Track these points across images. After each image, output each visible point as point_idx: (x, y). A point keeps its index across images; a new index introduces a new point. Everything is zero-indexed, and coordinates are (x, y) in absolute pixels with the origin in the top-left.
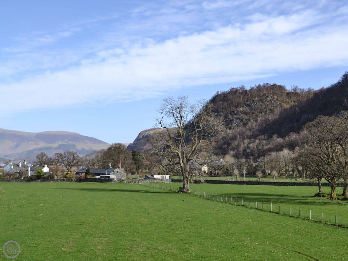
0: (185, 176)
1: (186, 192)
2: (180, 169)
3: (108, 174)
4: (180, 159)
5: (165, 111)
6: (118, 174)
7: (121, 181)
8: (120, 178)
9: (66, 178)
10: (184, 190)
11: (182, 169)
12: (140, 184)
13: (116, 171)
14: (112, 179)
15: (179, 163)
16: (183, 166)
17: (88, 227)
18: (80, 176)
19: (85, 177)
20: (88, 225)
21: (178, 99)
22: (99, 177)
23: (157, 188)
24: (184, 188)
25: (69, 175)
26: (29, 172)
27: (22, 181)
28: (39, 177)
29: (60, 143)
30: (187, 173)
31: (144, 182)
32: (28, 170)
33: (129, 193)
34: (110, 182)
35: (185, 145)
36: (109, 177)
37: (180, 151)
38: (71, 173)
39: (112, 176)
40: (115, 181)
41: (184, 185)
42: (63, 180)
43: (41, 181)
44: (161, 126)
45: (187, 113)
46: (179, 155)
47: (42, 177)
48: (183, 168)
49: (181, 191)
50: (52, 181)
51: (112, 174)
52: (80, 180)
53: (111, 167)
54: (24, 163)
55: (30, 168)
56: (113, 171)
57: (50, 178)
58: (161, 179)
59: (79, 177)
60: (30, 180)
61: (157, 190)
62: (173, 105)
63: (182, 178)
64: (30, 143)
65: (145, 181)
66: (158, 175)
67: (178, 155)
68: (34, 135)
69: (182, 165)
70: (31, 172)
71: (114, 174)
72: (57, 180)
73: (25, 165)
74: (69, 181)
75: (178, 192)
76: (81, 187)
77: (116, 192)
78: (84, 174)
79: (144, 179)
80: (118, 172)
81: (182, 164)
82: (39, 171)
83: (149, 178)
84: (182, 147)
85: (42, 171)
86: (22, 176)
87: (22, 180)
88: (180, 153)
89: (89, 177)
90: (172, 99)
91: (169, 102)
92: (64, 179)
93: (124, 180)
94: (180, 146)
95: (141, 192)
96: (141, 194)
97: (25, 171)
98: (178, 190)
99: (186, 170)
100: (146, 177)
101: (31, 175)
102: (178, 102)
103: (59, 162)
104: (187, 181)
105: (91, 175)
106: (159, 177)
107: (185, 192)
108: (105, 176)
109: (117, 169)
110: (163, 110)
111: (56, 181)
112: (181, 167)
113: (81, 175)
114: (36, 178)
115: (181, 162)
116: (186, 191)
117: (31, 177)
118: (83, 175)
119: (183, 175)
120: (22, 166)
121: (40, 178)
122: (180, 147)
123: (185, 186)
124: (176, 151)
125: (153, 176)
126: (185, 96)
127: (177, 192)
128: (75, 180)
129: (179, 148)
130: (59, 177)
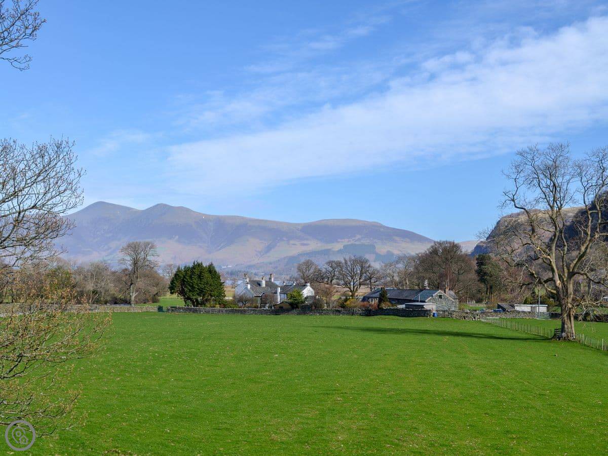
0: (564, 306)
1: (566, 339)
2: (555, 292)
3: (421, 301)
4: (553, 271)
5: (522, 174)
6: (441, 301)
7: (446, 315)
8: (446, 308)
9: (343, 308)
10: (564, 334)
11: (558, 292)
12: (483, 322)
13: (437, 295)
14: (427, 311)
15: (552, 280)
16: (560, 286)
17: (339, 399)
18: (370, 305)
19: (378, 306)
20: (342, 395)
21: (548, 151)
22: (402, 306)
23: (513, 330)
24: (563, 330)
25: (348, 302)
26: (279, 296)
27: (266, 312)
28: (295, 306)
29: (346, 242)
30: (570, 300)
31: (494, 318)
32: (276, 293)
33: (452, 338)
34: (424, 316)
35: (566, 244)
36: (422, 307)
37: (554, 255)
38: (353, 298)
39: (429, 306)
40: (433, 316)
41: (563, 324)
42: (339, 312)
43: (299, 314)
44: (515, 205)
45: (567, 177)
46: (552, 263)
47: (300, 305)
48: (561, 290)
49: (559, 336)
50: (319, 313)
51: (429, 301)
52: (368, 313)
53: (427, 288)
54: (270, 279)
55: (279, 288)
56: (432, 296)
57: (313, 308)
58: (529, 312)
59: (368, 306)
60: (279, 310)
61: (511, 334)
62: (538, 163)
63: (559, 311)
64: (292, 242)
65: (496, 316)
66: (524, 304)
67: (550, 265)
68: (300, 228)
69: (558, 285)
70: (283, 295)
71: (434, 301)
72: (327, 312)
73: (272, 283)
74: (348, 314)
75: (551, 339)
76: (365, 326)
77: (426, 336)
78: (377, 301)
79: (495, 311)
80: (440, 297)
81: (558, 282)
82: (295, 294)
83: (504, 310)
84: (557, 246)
85: (300, 295)
86: (266, 303)
87: (265, 310)
88: (554, 260)
89: (384, 306)
90: (536, 152)
91: (530, 157)
92: (340, 309)
93: (451, 314)
94: (555, 244)
95: (476, 337)
96: (475, 340)
97: (271, 294)
98: (553, 334)
99: (567, 294)
100: (498, 308)
101: (281, 301)
102: (548, 157)
103: (335, 277)
104: (569, 316)
105: (389, 302)
106: (527, 308)
107: (565, 337)
108: (415, 305)
109: (440, 292)
110: (519, 173)
111: (325, 314)
112: (556, 288)
113: (371, 303)
114: (290, 307)
115: (557, 278)
116: (568, 337)
117: (281, 305)
118: (374, 302)
119: (560, 305)
120: (266, 285)
121: (297, 307)
122: (554, 248)
123: (566, 326)
124: (545, 256)
125: (513, 306)
126: (563, 144)
127: (550, 337)
128: (360, 312)
129: (550, 250)
130: (331, 306)
